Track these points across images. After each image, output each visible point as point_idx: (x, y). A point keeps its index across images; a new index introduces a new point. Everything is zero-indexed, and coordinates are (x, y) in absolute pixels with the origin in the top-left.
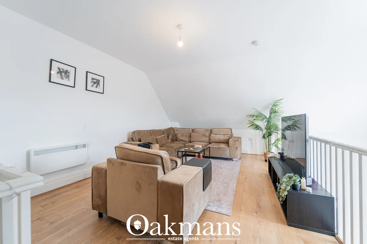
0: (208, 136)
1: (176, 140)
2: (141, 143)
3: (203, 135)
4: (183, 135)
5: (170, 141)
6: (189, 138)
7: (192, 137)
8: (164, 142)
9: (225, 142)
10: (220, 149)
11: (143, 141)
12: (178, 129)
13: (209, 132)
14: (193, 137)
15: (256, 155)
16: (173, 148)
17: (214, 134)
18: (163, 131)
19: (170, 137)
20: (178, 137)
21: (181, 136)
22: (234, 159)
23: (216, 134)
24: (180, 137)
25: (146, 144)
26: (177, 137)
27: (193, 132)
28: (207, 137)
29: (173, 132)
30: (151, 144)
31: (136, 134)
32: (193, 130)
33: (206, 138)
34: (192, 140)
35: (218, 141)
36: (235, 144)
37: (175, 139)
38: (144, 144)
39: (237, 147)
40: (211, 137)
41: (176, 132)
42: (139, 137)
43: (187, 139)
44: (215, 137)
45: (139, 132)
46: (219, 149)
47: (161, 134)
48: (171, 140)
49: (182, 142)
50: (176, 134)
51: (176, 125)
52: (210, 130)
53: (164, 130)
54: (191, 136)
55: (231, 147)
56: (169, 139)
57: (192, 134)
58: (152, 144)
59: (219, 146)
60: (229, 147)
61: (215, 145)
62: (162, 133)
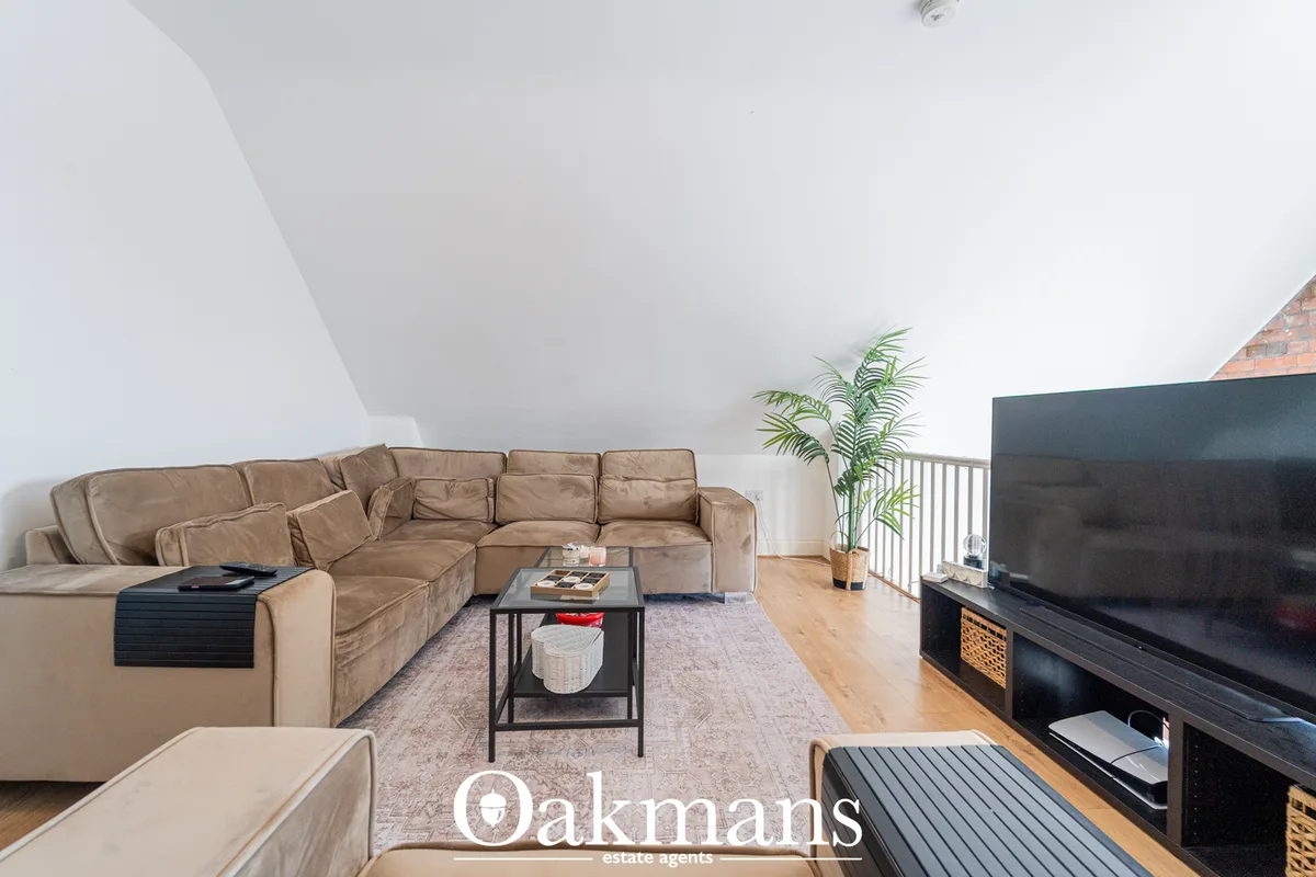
0: (591, 487)
1: (412, 518)
2: (152, 573)
3: (566, 484)
4: (456, 489)
5: (379, 524)
6: (491, 500)
7: (505, 497)
8: (346, 537)
9: (674, 515)
10: (672, 553)
11: (173, 555)
12: (418, 456)
13: (592, 470)
14: (516, 499)
15: (777, 557)
16: (422, 578)
17: (617, 478)
18: (332, 466)
19: (381, 504)
20: (425, 501)
21: (443, 495)
22: (727, 595)
23: (627, 479)
24: (434, 496)
25: (202, 589)
26: (416, 501)
27: (505, 470)
28: (588, 492)
29: (391, 473)
30: (258, 586)
31: (95, 504)
32: (505, 460)
33: (581, 500)
34: (506, 510)
35: (642, 511)
36: (737, 525)
37: (409, 514)
38: (182, 589)
39: (749, 538)
40: (605, 493)
41: (408, 472)
42: (137, 525)
43: (476, 508)
44: (624, 490)
45: (131, 485)
46: (663, 552)
47: (320, 484)
48: (388, 518)
49: (455, 525)
50: (412, 485)
51: (407, 433)
52: (595, 457)
53: (337, 462)
54: (502, 490)
55: (721, 542)
56: (373, 514)
57: (506, 479)
58: (271, 575)
59: (662, 538)
60: (709, 540)
61: (643, 535)
62: (326, 481)
